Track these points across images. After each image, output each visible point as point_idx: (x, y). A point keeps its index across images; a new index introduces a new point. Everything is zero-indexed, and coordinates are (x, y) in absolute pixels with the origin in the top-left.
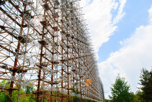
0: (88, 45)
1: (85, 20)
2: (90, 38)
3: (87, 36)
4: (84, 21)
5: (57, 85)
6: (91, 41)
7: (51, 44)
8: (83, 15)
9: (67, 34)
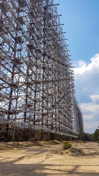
0: (67, 67)
1: (63, 32)
2: (70, 57)
3: (66, 54)
4: (62, 34)
5: (17, 115)
7: (10, 61)
8: (61, 25)
9: (37, 49)
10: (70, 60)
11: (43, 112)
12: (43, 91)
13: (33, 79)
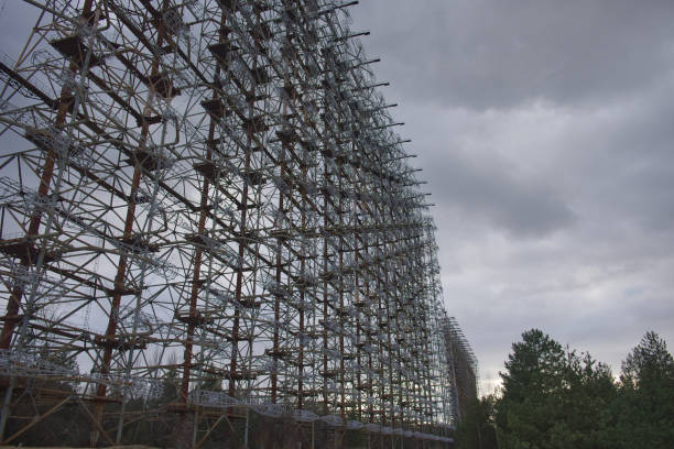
2: (405, 147)
6: (412, 163)
10: (406, 156)
11: (326, 367)
12: (326, 302)
13: (294, 275)
